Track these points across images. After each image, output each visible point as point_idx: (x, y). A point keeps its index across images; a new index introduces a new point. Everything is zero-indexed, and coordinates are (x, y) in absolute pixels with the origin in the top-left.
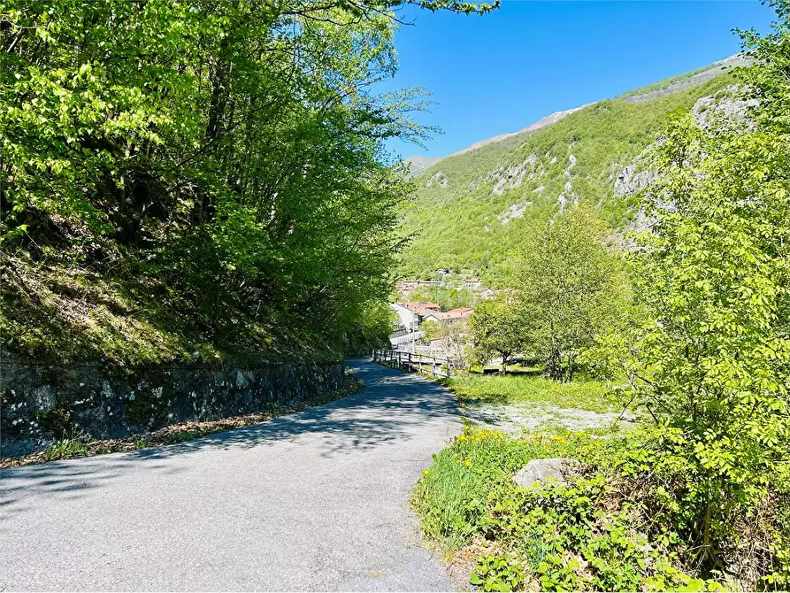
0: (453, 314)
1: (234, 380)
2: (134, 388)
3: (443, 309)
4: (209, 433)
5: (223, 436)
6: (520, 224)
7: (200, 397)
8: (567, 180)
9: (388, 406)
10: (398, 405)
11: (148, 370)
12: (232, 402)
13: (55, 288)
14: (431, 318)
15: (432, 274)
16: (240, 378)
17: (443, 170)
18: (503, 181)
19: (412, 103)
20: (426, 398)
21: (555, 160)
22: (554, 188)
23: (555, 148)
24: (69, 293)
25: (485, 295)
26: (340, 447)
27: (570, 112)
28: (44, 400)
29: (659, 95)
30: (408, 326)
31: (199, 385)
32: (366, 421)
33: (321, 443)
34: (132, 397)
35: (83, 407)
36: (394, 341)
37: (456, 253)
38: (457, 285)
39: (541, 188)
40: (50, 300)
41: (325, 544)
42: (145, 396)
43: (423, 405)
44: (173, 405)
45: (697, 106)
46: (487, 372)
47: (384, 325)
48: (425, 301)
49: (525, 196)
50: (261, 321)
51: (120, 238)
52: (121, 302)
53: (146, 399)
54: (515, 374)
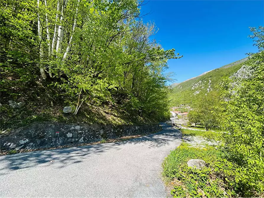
0: (184, 113)
1: (135, 128)
2: (117, 130)
3: (182, 113)
4: (129, 139)
5: (131, 140)
6: (198, 95)
7: (129, 131)
8: (209, 85)
9: (167, 135)
10: (169, 135)
11: (119, 126)
12: (135, 132)
13: (105, 112)
14: (179, 114)
15: (179, 105)
16: (137, 128)
17: (181, 85)
18: (194, 86)
19: (171, 75)
20: (176, 134)
21: (206, 81)
22: (206, 87)
23: (206, 79)
24: (107, 113)
25: (191, 110)
26: (153, 146)
27: (209, 71)
28: (102, 132)
29: (232, 66)
30: (174, 116)
31: (129, 129)
32: (160, 139)
33: (149, 144)
34: (117, 131)
35: (108, 133)
36: (171, 119)
37: (184, 101)
38: (185, 107)
39: (203, 87)
40: (104, 114)
41: (139, 174)
42: (119, 131)
43: (174, 135)
44: (124, 133)
45: (242, 67)
46: (192, 127)
47: (169, 116)
48: (178, 111)
49: (199, 89)
50: (142, 116)
51: (117, 103)
52: (116, 114)
53: (119, 132)
54: (198, 127)
